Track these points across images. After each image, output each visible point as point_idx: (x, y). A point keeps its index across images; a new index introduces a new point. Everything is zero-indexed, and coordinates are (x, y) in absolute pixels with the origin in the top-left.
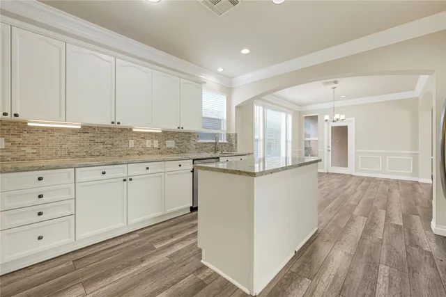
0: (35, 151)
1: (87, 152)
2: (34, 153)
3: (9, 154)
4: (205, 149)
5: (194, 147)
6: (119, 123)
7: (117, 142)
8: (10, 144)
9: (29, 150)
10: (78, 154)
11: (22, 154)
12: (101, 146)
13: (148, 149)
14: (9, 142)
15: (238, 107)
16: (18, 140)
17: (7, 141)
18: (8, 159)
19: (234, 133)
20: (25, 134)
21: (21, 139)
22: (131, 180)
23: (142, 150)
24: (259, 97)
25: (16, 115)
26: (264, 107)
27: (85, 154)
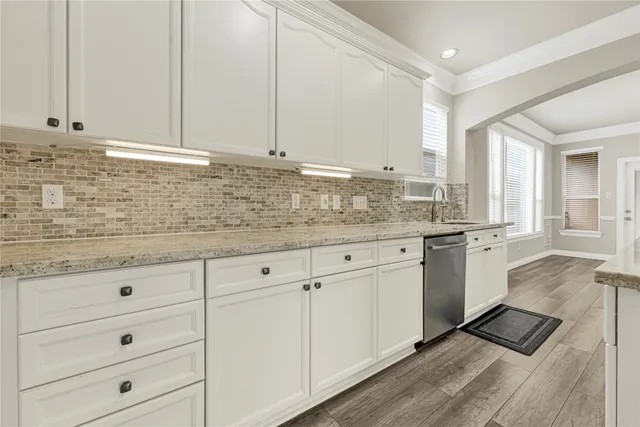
0: (121, 215)
1: (217, 218)
2: (121, 220)
3: (72, 221)
4: (415, 213)
5: (399, 209)
6: (283, 154)
7: (272, 199)
8: (73, 199)
9: (111, 212)
10: (203, 222)
11: (97, 220)
12: (243, 206)
13: (323, 213)
14: (73, 194)
15: (470, 132)
16: (90, 190)
17: (68, 192)
18: (71, 232)
19: (463, 182)
20: (104, 178)
21: (95, 189)
22: (318, 286)
23: (314, 214)
24: (499, 118)
25: (77, 126)
26: (503, 134)
27: (214, 222)
